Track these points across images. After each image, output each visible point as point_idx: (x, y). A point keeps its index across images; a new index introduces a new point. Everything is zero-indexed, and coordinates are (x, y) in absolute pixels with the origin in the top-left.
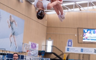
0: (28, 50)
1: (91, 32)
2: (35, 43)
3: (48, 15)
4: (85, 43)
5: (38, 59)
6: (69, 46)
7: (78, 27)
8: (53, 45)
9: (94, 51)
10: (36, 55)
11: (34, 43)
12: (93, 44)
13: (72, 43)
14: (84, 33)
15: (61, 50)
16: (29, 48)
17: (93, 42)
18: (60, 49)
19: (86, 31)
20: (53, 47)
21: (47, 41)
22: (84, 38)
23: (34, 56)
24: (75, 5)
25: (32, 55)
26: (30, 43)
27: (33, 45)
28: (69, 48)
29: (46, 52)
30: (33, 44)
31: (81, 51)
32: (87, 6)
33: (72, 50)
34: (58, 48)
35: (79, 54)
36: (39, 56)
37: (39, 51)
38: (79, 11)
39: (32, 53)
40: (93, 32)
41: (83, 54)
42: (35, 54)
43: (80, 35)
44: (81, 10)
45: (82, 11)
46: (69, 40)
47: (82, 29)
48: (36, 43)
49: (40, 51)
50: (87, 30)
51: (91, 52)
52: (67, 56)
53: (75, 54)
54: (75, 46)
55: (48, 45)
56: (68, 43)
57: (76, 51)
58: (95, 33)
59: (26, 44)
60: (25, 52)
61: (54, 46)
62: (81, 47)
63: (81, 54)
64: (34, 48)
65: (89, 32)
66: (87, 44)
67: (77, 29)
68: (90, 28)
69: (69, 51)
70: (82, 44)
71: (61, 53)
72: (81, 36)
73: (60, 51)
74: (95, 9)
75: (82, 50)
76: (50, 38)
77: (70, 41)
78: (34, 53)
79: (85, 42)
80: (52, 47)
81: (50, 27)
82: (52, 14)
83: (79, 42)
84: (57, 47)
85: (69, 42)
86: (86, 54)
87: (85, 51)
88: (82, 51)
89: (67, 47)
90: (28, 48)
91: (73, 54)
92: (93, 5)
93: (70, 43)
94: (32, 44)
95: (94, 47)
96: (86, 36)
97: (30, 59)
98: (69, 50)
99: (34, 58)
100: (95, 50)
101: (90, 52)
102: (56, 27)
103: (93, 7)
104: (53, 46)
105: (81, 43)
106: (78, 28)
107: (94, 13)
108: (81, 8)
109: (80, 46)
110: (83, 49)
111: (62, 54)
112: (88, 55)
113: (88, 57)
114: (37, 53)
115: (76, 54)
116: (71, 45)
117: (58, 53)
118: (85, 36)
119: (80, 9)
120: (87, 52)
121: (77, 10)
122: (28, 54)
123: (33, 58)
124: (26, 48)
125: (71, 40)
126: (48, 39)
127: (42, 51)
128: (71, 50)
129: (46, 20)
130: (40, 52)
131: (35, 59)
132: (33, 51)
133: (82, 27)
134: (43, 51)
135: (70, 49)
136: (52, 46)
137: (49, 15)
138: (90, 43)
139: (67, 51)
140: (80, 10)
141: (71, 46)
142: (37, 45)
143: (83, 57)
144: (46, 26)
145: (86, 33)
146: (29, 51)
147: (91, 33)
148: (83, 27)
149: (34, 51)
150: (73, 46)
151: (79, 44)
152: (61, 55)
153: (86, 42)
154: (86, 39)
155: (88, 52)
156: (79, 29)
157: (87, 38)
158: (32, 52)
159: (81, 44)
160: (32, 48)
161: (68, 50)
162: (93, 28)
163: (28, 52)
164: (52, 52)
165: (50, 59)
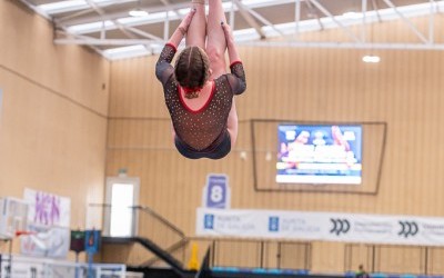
0: (20, 230)
1: (315, 138)
2: (51, 196)
3: (111, 62)
4: (286, 189)
5: (69, 268)
6: (211, 204)
7: (255, 117)
8: (137, 204)
9: (331, 226)
10: (59, 252)
11: (48, 197)
12: (323, 192)
13: (229, 191)
14: (283, 145)
15: (178, 226)
16: (25, 218)
17: (325, 185)
18: (171, 221)
19: (290, 134)
20: (138, 211)
21: (109, 183)
22: (280, 166)
23: (52, 257)
24: (237, 14)
25: (40, 250)
26: (29, 197)
27: (46, 204)
28: (212, 216)
29: (104, 234)
30: (44, 200)
31: (271, 229)
32: (293, 20)
33: (227, 223)
34: (164, 216)
35: (262, 243)
36: (73, 254)
37: (73, 233)
38: (255, 41)
39: (40, 242)
40: (324, 138)
41: (280, 243)
42: (55, 248)
43: (265, 153)
44: (267, 35)
45: (272, 44)
46: (212, 178)
47: (270, 125)
48: (57, 197)
49: (78, 232)
50: (295, 128)
51: (318, 230)
52: (203, 254)
53: (240, 240)
54: (240, 204)
55: (113, 203)
56: (210, 193)
57: (246, 227)
58: (330, 140)
59: (12, 202)
60: (6, 241)
61: (144, 206)
62: (270, 207)
63: (269, 242)
64: (49, 218)
65: (306, 140)
66: (297, 195)
67: (248, 125)
68: (307, 118)
69: (211, 227)
70: (274, 194)
71: (178, 239)
72: (269, 157)
73: (170, 231)
74: (328, 30)
75: (274, 224)
76: (125, 171)
77: (215, 181)
78: (50, 244)
79: (285, 184)
80: (134, 213)
81: (122, 118)
82: (132, 59)
83: (259, 187)
84: (157, 211)
85: (211, 185)
86: (292, 243)
87: (287, 228)
88: (274, 226)
89: (202, 211)
90: (19, 218)
91: (232, 240)
92: (320, 15)
93: (217, 191)
94: (37, 199)
95: (329, 208)
96: (292, 158)
97: (34, 270)
98: (215, 225)
99: (50, 265)
100: (333, 220)
101: (309, 229)
102: (151, 119)
103: (323, 20)
104: (140, 208)
105: (270, 191)
106: (252, 121)
107: (328, 50)
108: (265, 29)
109: (263, 206)
110: (277, 219)
111: (183, 244)
112: (303, 247)
113: (303, 255)
114: (62, 243)
115: (247, 241)
116: (223, 200)
117: (165, 241)
118: (284, 159)
119: (260, 32)
120: (295, 229)
121: (246, 38)
122: (22, 245)
123: (44, 264)
124: (11, 221)
125: (224, 175)
126: (112, 175)
127: (85, 233)
128: (222, 226)
129: (104, 86)
130: (78, 236)
131: (55, 269)
132: (46, 231)
133: (270, 117)
134: (92, 233)
135: (220, 218)
136: (134, 208)
137: (118, 61)
138: (311, 188)
139: (206, 227)
140: (263, 38)
141: (221, 204)
142: (65, 204)
143: (279, 256)
144: (105, 113)
145: (292, 141)
146: (25, 233)
147: (314, 142)
148: (277, 118)
149: (50, 233)
150: (233, 206)
151: (260, 194)
152: (175, 248)
153: (289, 187)
154: (290, 171)
155: (300, 229)
156: (256, 124)
157: (294, 168)
158: (39, 239)
159: (267, 194)
160: (38, 220)
161: (209, 224)
162: (322, 119)
163: (21, 237)
164: (137, 234)
165: (124, 267)
